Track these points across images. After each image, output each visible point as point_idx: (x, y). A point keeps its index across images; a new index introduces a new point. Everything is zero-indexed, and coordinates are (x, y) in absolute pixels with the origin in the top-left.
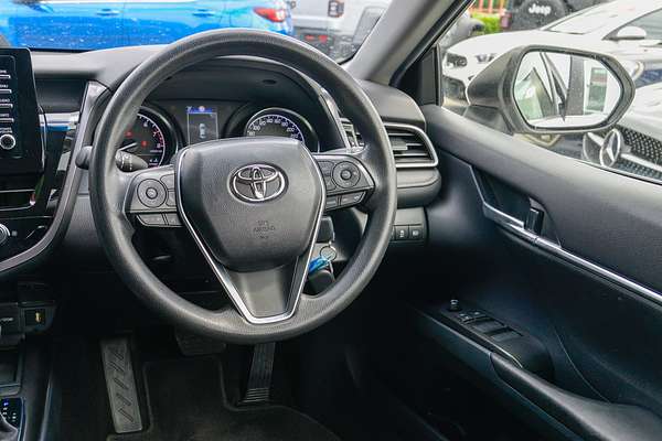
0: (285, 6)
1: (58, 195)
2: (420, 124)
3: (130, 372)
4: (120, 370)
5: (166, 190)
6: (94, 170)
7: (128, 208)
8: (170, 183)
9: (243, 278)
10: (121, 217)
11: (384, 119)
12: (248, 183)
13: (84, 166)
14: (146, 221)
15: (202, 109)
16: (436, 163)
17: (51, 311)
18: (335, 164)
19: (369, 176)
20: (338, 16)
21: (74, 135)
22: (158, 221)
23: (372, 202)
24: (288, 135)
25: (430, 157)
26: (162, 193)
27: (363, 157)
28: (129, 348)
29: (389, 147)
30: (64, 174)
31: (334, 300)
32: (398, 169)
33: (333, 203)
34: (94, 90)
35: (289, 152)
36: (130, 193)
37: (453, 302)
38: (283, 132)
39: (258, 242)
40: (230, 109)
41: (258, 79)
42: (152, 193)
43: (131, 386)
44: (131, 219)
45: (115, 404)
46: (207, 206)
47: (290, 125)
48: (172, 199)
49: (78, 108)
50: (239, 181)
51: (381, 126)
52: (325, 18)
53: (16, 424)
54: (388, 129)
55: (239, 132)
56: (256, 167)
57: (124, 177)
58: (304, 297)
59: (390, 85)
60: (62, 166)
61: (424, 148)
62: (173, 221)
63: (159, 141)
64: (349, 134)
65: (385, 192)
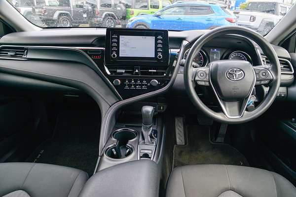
0: (236, 18)
1: (172, 73)
2: (289, 59)
3: (183, 127)
4: (180, 127)
5: (206, 74)
6: (186, 67)
7: (194, 79)
8: (207, 72)
9: (227, 104)
10: (192, 81)
11: (279, 57)
12: (232, 74)
13: (182, 65)
14: (199, 83)
15: (215, 50)
16: (293, 72)
17: (165, 107)
18: (260, 71)
19: (271, 75)
20: (253, 21)
21: (178, 56)
22: (203, 83)
23: (271, 84)
24: (243, 60)
25: (291, 71)
26: (205, 75)
27: (270, 69)
28: (183, 120)
29: (280, 66)
30: (174, 67)
31: (255, 113)
32: (282, 74)
33: (258, 83)
34: (185, 43)
35: (246, 66)
36: (196, 74)
37: (293, 119)
38: (241, 59)
39: (233, 93)
40: (224, 51)
41: (235, 42)
42: (202, 75)
43: (183, 131)
44: (195, 82)
45: (177, 136)
46: (218, 80)
47: (243, 57)
48: (208, 77)
49: (180, 48)
50: (229, 73)
51: (277, 60)
52: (249, 22)
53: (156, 137)
54: (280, 60)
55: (227, 58)
56: (235, 69)
57: (194, 69)
58: (246, 112)
59: (278, 45)
60: (174, 65)
61: (289, 67)
62: (207, 84)
63: (202, 59)
64: (263, 61)
65: (276, 81)
